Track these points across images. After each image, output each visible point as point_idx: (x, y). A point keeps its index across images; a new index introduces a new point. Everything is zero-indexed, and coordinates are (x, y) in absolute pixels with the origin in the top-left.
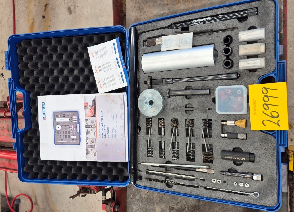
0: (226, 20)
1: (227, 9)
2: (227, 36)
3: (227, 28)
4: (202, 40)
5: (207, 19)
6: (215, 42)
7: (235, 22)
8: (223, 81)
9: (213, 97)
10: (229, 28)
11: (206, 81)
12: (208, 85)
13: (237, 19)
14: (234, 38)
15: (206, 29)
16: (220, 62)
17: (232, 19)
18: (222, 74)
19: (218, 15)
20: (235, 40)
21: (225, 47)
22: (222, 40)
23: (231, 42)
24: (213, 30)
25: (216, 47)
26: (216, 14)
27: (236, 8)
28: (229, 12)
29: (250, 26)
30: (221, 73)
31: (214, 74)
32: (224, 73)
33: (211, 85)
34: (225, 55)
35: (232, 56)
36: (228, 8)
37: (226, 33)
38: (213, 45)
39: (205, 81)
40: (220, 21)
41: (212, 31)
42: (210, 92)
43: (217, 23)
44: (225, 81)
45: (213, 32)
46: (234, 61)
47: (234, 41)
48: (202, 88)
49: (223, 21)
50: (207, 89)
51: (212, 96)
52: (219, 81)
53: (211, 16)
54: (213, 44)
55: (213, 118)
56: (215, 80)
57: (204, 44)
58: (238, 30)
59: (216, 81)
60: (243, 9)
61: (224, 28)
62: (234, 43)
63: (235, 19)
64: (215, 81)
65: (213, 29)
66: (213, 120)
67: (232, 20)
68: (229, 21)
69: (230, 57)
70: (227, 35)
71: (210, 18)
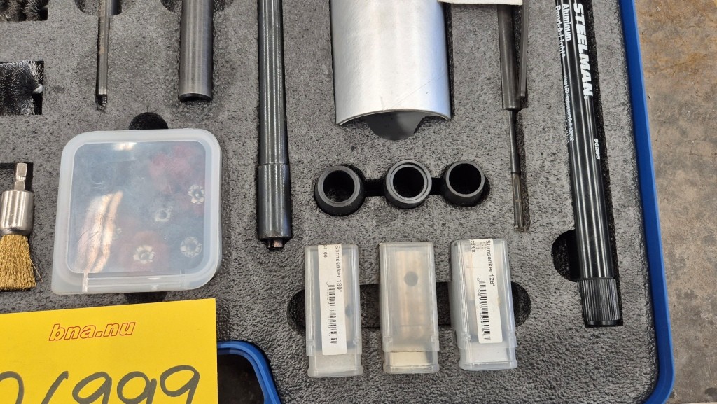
0: (571, 175)
1: (630, 176)
2: (486, 180)
3: (528, 178)
4: (478, 55)
5: (586, 77)
6: (463, 123)
7: (556, 219)
8: (251, 168)
9: (166, 116)
10: (530, 189)
11: (254, 82)
12: (235, 90)
13: (571, 227)
14: (473, 214)
15: (534, 75)
16: (353, 148)
17: (574, 204)
18: (288, 163)
19: (600, 133)
20: (463, 221)
21: (432, 169)
22: (466, 157)
23: (453, 202)
24: (524, 111)
25: (435, 127)
26: (606, 123)
27: (627, 222)
28: (612, 187)
29: (532, 292)
30: (294, 156)
31: (289, 121)
32: (294, 168)
33: (230, 106)
34: (386, 174)
35: (380, 209)
36: (630, 182)
37: (504, 178)
38: (445, 112)
39: (255, 73)
40: (569, 145)
41: (522, 102)
42: (194, 99)
43: (562, 128)
44: (252, 177)
45: (515, 112)
46: (354, 220)
47: (456, 213)
48: (219, 61)
49: (566, 158)
50: (211, 85)
51: (173, 113)
52: (252, 145)
53: (596, 99)
54: (452, 114)
55: (50, 120)
56: (260, 129)
57: (456, 63)
58: (516, 237)
59: (255, 132)
60: (620, 258)
61: (533, 162)
62: (448, 217)
63: (571, 218)
64: (253, 127)
65: (530, 109)
66: (35, 120)
67: (569, 201)
68: (567, 187)
69: (375, 201)
70: (494, 181)
71: (588, 91)
